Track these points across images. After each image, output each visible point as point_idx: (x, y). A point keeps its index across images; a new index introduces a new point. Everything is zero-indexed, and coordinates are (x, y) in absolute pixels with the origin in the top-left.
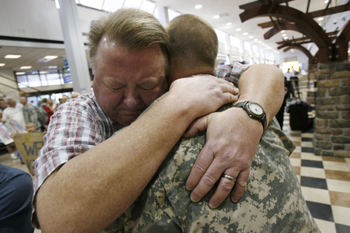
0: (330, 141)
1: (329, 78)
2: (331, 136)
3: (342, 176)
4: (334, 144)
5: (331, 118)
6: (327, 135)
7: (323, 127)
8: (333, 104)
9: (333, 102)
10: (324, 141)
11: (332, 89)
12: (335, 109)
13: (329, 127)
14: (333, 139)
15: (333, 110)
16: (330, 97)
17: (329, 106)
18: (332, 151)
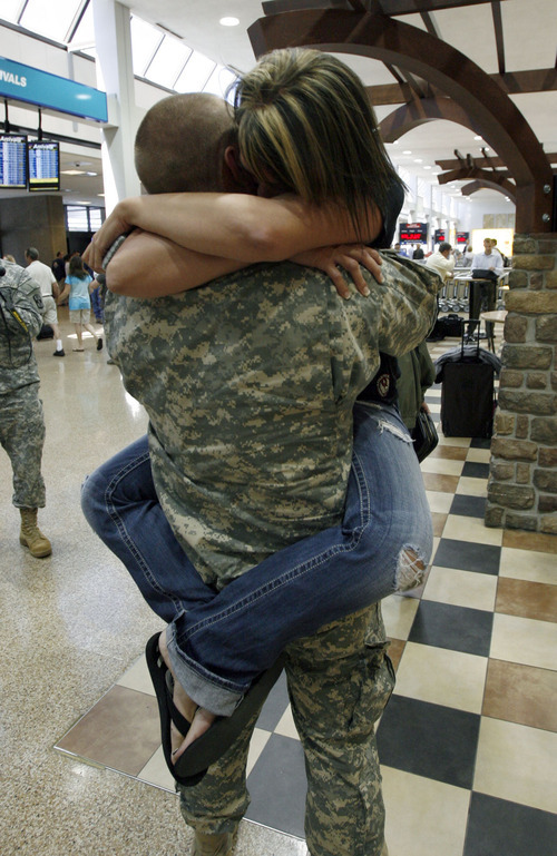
0: (531, 485)
1: (537, 284)
2: (534, 467)
3: (541, 602)
4: (539, 494)
5: (537, 411)
6: (523, 464)
7: (512, 437)
8: (546, 368)
9: (545, 360)
10: (512, 483)
11: (544, 319)
12: (549, 386)
13: (528, 440)
14: (537, 475)
15: (542, 386)
16: (538, 345)
17: (534, 374)
18: (532, 514)
